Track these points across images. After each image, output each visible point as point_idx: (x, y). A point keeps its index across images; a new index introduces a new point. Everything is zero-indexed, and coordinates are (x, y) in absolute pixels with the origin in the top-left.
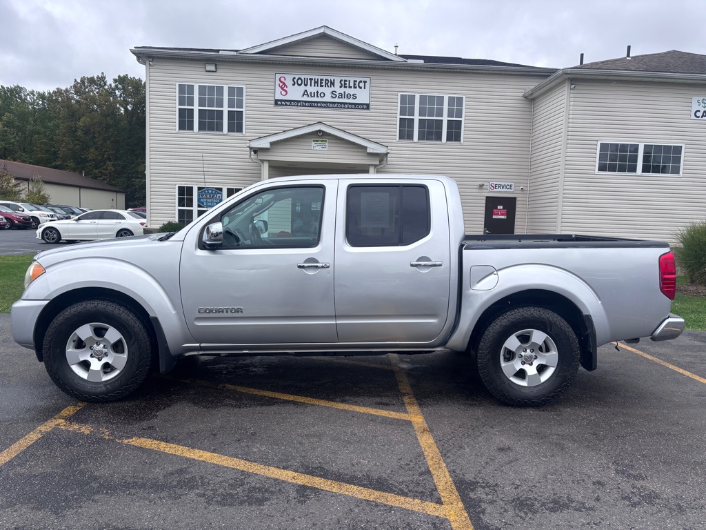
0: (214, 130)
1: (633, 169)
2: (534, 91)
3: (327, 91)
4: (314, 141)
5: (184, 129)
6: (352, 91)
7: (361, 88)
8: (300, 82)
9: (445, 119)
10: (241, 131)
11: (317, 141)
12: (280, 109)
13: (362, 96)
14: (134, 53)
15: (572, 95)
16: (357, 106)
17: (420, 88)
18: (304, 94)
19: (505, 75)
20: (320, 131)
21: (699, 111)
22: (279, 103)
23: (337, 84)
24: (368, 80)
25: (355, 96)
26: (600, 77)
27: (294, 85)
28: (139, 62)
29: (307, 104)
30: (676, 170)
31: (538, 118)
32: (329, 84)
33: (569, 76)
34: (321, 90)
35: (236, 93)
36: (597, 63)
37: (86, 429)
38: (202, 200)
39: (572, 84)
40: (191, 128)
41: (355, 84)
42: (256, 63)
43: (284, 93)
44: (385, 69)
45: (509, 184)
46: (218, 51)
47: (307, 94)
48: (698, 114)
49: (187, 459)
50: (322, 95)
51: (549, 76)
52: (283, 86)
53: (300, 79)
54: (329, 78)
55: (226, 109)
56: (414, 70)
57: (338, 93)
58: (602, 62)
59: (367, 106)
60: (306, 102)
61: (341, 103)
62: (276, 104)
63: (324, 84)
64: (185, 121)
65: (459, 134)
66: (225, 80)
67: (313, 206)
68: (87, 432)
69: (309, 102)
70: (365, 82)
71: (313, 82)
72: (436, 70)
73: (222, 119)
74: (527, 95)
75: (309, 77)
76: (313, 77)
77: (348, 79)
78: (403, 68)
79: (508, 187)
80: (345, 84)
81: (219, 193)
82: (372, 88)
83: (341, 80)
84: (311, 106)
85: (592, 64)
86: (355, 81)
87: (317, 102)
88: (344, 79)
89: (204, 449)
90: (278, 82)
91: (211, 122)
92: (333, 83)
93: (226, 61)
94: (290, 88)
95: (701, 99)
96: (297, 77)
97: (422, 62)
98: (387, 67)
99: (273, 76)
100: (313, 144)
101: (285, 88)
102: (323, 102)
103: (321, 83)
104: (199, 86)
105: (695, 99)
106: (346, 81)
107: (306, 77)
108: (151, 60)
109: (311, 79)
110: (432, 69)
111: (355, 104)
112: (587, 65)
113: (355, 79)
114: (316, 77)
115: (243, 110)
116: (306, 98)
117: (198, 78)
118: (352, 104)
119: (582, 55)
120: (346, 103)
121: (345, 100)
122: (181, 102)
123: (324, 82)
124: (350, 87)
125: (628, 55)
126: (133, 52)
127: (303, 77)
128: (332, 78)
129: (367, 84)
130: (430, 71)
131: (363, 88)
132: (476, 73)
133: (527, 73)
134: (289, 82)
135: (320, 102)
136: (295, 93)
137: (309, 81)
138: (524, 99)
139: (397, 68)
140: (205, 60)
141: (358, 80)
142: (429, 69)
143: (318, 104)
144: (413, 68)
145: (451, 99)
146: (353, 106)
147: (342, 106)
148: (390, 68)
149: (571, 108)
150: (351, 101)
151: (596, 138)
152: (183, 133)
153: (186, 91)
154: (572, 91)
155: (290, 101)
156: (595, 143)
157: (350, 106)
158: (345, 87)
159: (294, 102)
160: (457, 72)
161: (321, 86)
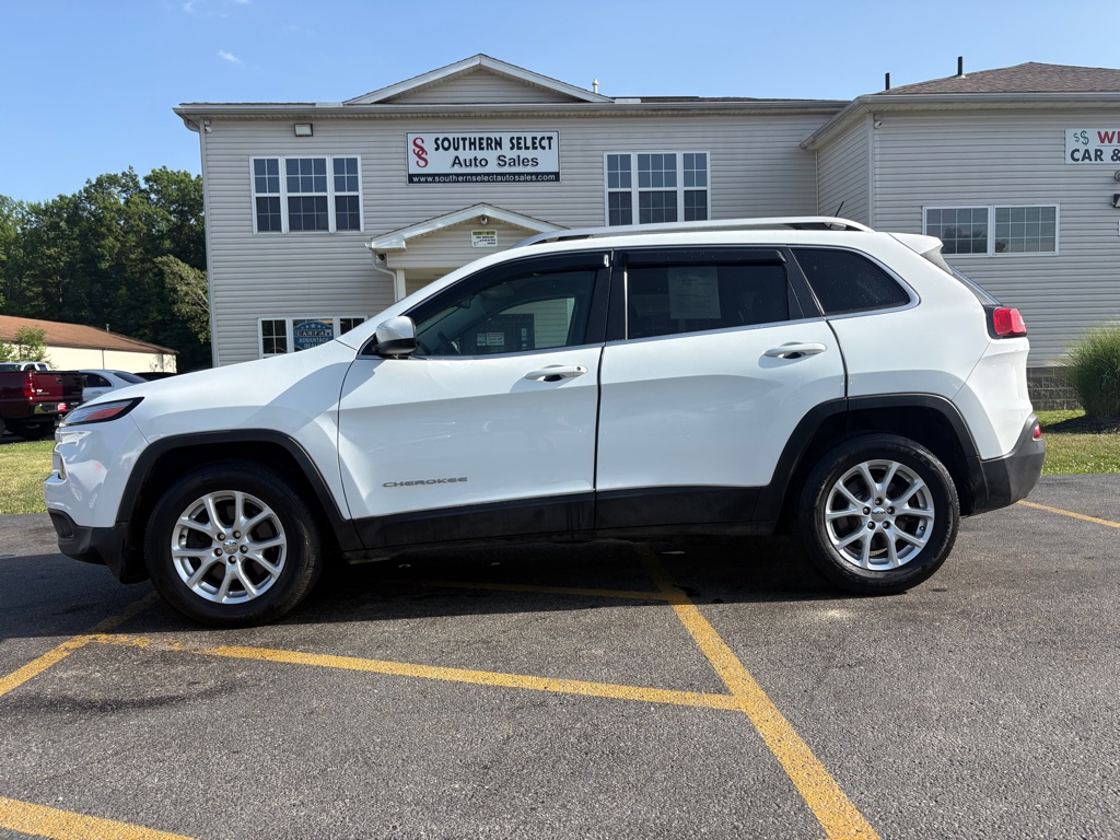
0: (313, 229)
1: (982, 248)
2: (816, 136)
3: (491, 155)
4: (475, 234)
5: (267, 230)
6: (529, 154)
7: (543, 148)
8: (446, 144)
9: (680, 189)
10: (358, 227)
11: (480, 233)
12: (417, 188)
13: (547, 161)
14: (180, 114)
15: (877, 138)
16: (539, 177)
17: (637, 143)
18: (454, 163)
19: (769, 115)
20: (483, 217)
21: (1078, 150)
22: (416, 179)
23: (506, 144)
24: (555, 135)
25: (535, 162)
26: (919, 106)
27: (437, 149)
29: (460, 178)
30: (1049, 246)
31: (826, 179)
32: (493, 145)
33: (871, 107)
34: (480, 154)
35: (346, 168)
36: (913, 86)
37: (141, 642)
38: (301, 341)
39: (875, 121)
40: (277, 227)
41: (534, 143)
42: (374, 118)
43: (422, 163)
44: (579, 117)
46: (312, 104)
47: (460, 163)
48: (1076, 155)
49: (309, 667)
50: (483, 163)
51: (835, 113)
52: (421, 153)
53: (446, 139)
54: (492, 136)
55: (331, 194)
56: (626, 116)
57: (508, 158)
58: (921, 85)
59: (556, 176)
60: (458, 175)
61: (514, 174)
62: (411, 181)
63: (485, 145)
64: (267, 217)
65: (704, 211)
66: (326, 148)
67: (479, 339)
69: (463, 175)
70: (550, 139)
71: (467, 143)
72: (660, 113)
73: (326, 209)
74: (805, 144)
75: (461, 136)
76: (467, 136)
77: (522, 135)
78: (603, 113)
80: (519, 143)
81: (327, 328)
82: (563, 148)
83: (512, 138)
84: (466, 181)
85: (905, 87)
86: (534, 138)
87: (477, 175)
88: (516, 135)
89: (338, 654)
90: (411, 147)
91: (308, 216)
92: (499, 144)
93: (327, 118)
94: (431, 154)
95: (1079, 131)
96: (441, 137)
97: (638, 102)
98: (582, 113)
99: (403, 139)
100: (474, 238)
101: (424, 156)
102: (485, 174)
103: (481, 144)
104: (287, 160)
105: (1070, 133)
106: (519, 138)
107: (456, 136)
108: (207, 123)
109: (464, 139)
110: (655, 113)
111: (537, 174)
112: (896, 90)
113: (534, 135)
114: (472, 136)
115: (360, 193)
116: (457, 169)
117: (284, 149)
118: (531, 174)
119: (887, 75)
120: (523, 174)
121: (521, 169)
122: (260, 187)
123: (484, 142)
124: (527, 148)
125: (960, 72)
126: (178, 112)
127: (450, 137)
128: (497, 136)
129: (554, 143)
130: (652, 116)
131: (547, 147)
132: (724, 115)
133: (804, 110)
134: (429, 145)
135: (480, 174)
136: (440, 162)
137: (461, 142)
138: (802, 151)
139: (598, 113)
140: (294, 118)
141: (539, 136)
142: (650, 113)
143: (479, 178)
144: (623, 113)
145: (687, 157)
146: (534, 177)
147: (515, 177)
148: (588, 113)
149: (877, 158)
150: (530, 169)
151: (919, 203)
152: (265, 237)
153: (266, 169)
154: (876, 132)
155: (434, 175)
156: (919, 210)
157: (529, 178)
158: (519, 148)
159: (439, 175)
160: (693, 115)
161: (481, 149)
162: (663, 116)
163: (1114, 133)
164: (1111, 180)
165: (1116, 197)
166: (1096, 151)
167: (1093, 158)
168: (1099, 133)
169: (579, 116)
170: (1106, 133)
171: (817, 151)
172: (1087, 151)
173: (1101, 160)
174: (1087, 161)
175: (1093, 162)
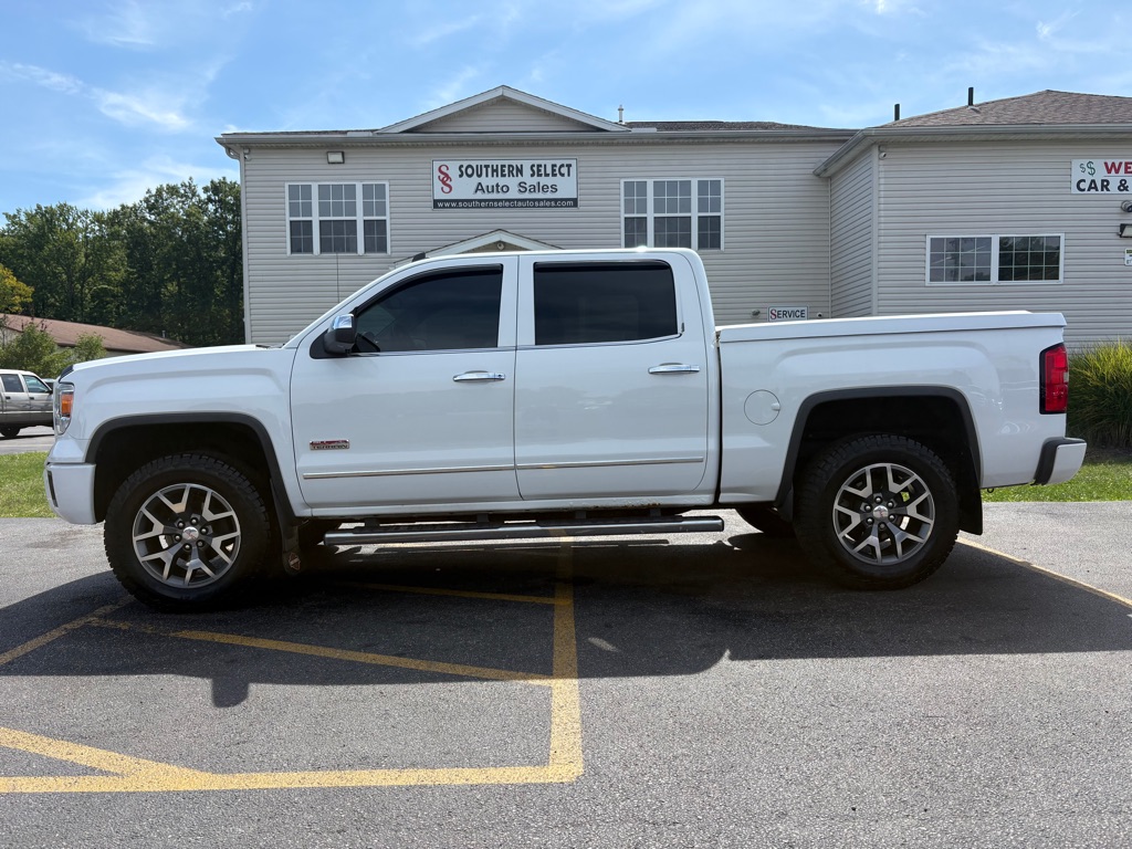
0: (343, 251)
1: (988, 278)
2: (827, 164)
3: (512, 182)
5: (299, 251)
6: (549, 181)
7: (563, 175)
8: (470, 171)
9: (695, 215)
10: (384, 250)
12: (442, 213)
13: (566, 187)
14: (221, 144)
15: (882, 168)
16: (558, 203)
17: (654, 170)
18: (477, 190)
19: (783, 142)
20: (500, 242)
21: (1084, 181)
22: (440, 205)
23: (527, 171)
24: (573, 163)
25: (554, 189)
26: (923, 138)
27: (461, 176)
28: (229, 155)
29: (483, 204)
30: (1053, 274)
31: (837, 206)
32: (515, 172)
33: (875, 139)
34: (502, 181)
35: (375, 193)
36: (919, 118)
37: (123, 626)
39: (881, 152)
40: (309, 249)
41: (553, 170)
42: (403, 147)
43: (446, 189)
44: (598, 144)
45: (800, 309)
46: (346, 132)
47: (482, 189)
48: (1082, 185)
49: (245, 647)
50: (505, 189)
51: (845, 141)
52: (446, 179)
53: (469, 166)
54: (514, 163)
55: (360, 218)
56: (643, 144)
57: (528, 184)
58: (928, 116)
59: (574, 203)
60: (480, 201)
61: (534, 200)
62: (436, 206)
63: (506, 172)
64: (300, 242)
65: (718, 236)
66: (357, 175)
68: (124, 628)
69: (485, 201)
70: (569, 166)
71: (490, 170)
72: (676, 141)
73: (355, 232)
74: (818, 171)
75: (483, 163)
76: (489, 163)
77: (542, 163)
78: (621, 141)
79: (798, 314)
80: (539, 171)
82: (582, 175)
83: (533, 166)
84: (488, 207)
85: (912, 119)
86: (554, 166)
87: (498, 201)
88: (536, 163)
89: (271, 639)
90: (437, 173)
91: (338, 238)
92: (520, 171)
93: (358, 146)
94: (455, 181)
95: (1085, 162)
96: (465, 164)
97: (654, 130)
98: (601, 142)
99: (427, 165)
101: (448, 182)
102: (506, 200)
103: (503, 171)
104: (319, 186)
105: (1076, 164)
106: (539, 166)
107: (479, 163)
108: (247, 151)
109: (487, 167)
110: (670, 140)
111: (556, 200)
112: (904, 121)
113: (554, 162)
114: (495, 163)
115: (387, 218)
116: (480, 195)
117: (317, 175)
118: (550, 200)
119: (897, 107)
120: (542, 200)
121: (540, 195)
122: (294, 210)
123: (506, 169)
124: (547, 175)
125: (971, 102)
126: (220, 141)
127: (474, 164)
128: (519, 163)
129: (573, 169)
130: (668, 144)
131: (566, 174)
132: (739, 143)
133: (816, 139)
134: (453, 172)
135: (502, 200)
136: (464, 188)
137: (484, 169)
138: (815, 178)
139: (615, 142)
140: (327, 147)
141: (558, 163)
142: (666, 141)
143: (500, 204)
144: (640, 141)
145: (702, 185)
146: (553, 203)
147: (535, 203)
148: (606, 142)
149: (882, 187)
150: (549, 195)
151: (924, 232)
152: (299, 258)
153: (299, 194)
154: (881, 162)
155: (457, 201)
156: (922, 238)
157: (548, 204)
158: (539, 175)
159: (463, 201)
160: (709, 143)
161: (503, 176)
162: (679, 144)
163: (1121, 164)
164: (1119, 210)
165: (1123, 227)
166: (1103, 181)
167: (1099, 187)
168: (1106, 164)
169: (596, 144)
170: (1113, 164)
171: (830, 178)
172: (1093, 181)
173: (1108, 190)
174: (1093, 191)
175: (1100, 192)
